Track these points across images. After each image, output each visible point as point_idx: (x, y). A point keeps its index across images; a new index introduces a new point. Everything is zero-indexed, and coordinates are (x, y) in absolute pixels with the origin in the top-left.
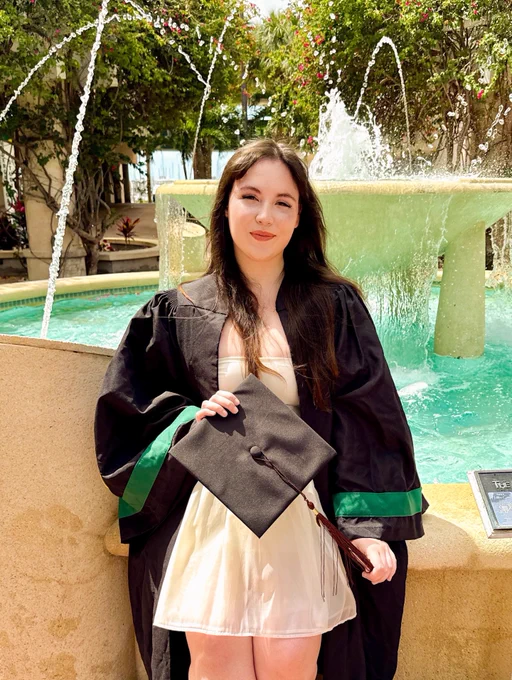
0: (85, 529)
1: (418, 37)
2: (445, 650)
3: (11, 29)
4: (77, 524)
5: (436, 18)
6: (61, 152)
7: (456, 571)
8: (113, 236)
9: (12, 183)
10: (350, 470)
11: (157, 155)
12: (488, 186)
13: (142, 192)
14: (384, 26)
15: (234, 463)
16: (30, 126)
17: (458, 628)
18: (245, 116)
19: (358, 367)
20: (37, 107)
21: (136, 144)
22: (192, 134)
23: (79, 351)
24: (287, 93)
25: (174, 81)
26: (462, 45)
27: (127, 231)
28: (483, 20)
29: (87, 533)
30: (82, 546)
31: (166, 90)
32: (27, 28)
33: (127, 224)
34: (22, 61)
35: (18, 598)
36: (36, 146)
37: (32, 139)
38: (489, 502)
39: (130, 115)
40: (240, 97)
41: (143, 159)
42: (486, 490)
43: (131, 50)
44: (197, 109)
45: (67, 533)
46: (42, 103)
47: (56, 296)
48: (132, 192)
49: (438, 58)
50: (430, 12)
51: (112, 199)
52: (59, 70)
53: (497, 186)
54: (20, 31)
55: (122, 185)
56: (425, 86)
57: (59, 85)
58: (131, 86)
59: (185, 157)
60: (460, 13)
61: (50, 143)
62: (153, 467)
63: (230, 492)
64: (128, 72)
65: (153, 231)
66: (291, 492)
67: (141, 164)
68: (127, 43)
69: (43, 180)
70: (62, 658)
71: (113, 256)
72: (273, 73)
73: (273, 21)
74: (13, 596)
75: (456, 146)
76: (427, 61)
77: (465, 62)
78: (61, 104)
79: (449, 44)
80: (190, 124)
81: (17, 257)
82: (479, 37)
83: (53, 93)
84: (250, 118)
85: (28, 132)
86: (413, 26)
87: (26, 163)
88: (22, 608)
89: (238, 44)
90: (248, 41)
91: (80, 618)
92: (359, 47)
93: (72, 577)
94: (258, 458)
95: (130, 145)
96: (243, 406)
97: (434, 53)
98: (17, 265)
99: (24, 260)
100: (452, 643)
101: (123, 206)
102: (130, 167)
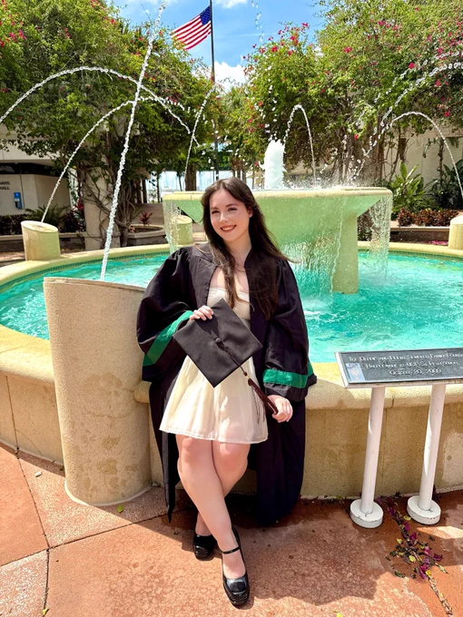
0: (124, 386)
1: (320, 102)
2: (327, 458)
3: (78, 104)
4: (119, 384)
5: (330, 91)
6: (106, 174)
7: (331, 410)
8: (137, 224)
9: (76, 193)
10: (273, 357)
11: (163, 174)
12: (356, 192)
13: (154, 197)
14: (299, 96)
15: (206, 346)
16: (88, 160)
17: (334, 445)
18: (216, 150)
19: (284, 303)
20: (91, 148)
21: (150, 167)
22: (185, 162)
23: (122, 288)
24: (242, 137)
25: (174, 131)
26: (347, 106)
27: (145, 220)
28: (358, 92)
29: (124, 389)
30: (122, 396)
31: (169, 137)
32: (87, 103)
33: (145, 216)
34: (84, 121)
35: (86, 425)
36: (91, 171)
37: (88, 166)
38: (346, 369)
39: (147, 151)
40: (213, 139)
41: (155, 178)
42: (344, 362)
43: (148, 113)
44: (187, 148)
45: (113, 388)
46: (95, 145)
47: (109, 259)
48: (148, 197)
49: (332, 114)
50: (326, 88)
51: (136, 201)
52: (105, 126)
53: (362, 192)
54: (83, 104)
55: (142, 193)
56: (324, 131)
57: (105, 135)
58: (148, 134)
59: (179, 175)
60: (345, 87)
61: (99, 169)
62: (165, 341)
63: (202, 360)
64: (145, 126)
65: (161, 220)
66: (235, 365)
67: (153, 180)
68: (146, 110)
69: (95, 191)
70: (109, 461)
71: (137, 235)
72: (233, 124)
73: (233, 93)
74: (83, 424)
75: (344, 166)
76: (325, 116)
77: (348, 116)
78: (106, 146)
79: (339, 105)
80: (182, 155)
81: (78, 236)
82: (357, 102)
83: (101, 140)
84: (219, 151)
85: (86, 163)
86: (316, 96)
87: (84, 181)
88: (87, 431)
89: (212, 109)
90: (218, 107)
91: (120, 438)
92: (284, 108)
93: (116, 414)
94: (220, 344)
95: (147, 169)
96: (216, 315)
97: (329, 111)
98: (79, 241)
99: (83, 238)
100: (331, 453)
101: (143, 205)
102: (147, 182)
